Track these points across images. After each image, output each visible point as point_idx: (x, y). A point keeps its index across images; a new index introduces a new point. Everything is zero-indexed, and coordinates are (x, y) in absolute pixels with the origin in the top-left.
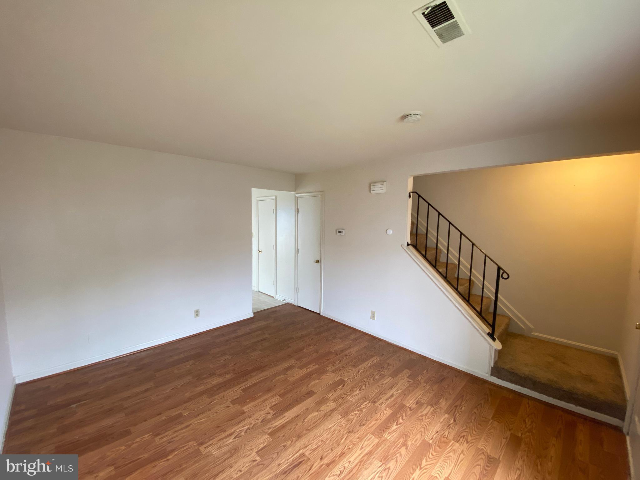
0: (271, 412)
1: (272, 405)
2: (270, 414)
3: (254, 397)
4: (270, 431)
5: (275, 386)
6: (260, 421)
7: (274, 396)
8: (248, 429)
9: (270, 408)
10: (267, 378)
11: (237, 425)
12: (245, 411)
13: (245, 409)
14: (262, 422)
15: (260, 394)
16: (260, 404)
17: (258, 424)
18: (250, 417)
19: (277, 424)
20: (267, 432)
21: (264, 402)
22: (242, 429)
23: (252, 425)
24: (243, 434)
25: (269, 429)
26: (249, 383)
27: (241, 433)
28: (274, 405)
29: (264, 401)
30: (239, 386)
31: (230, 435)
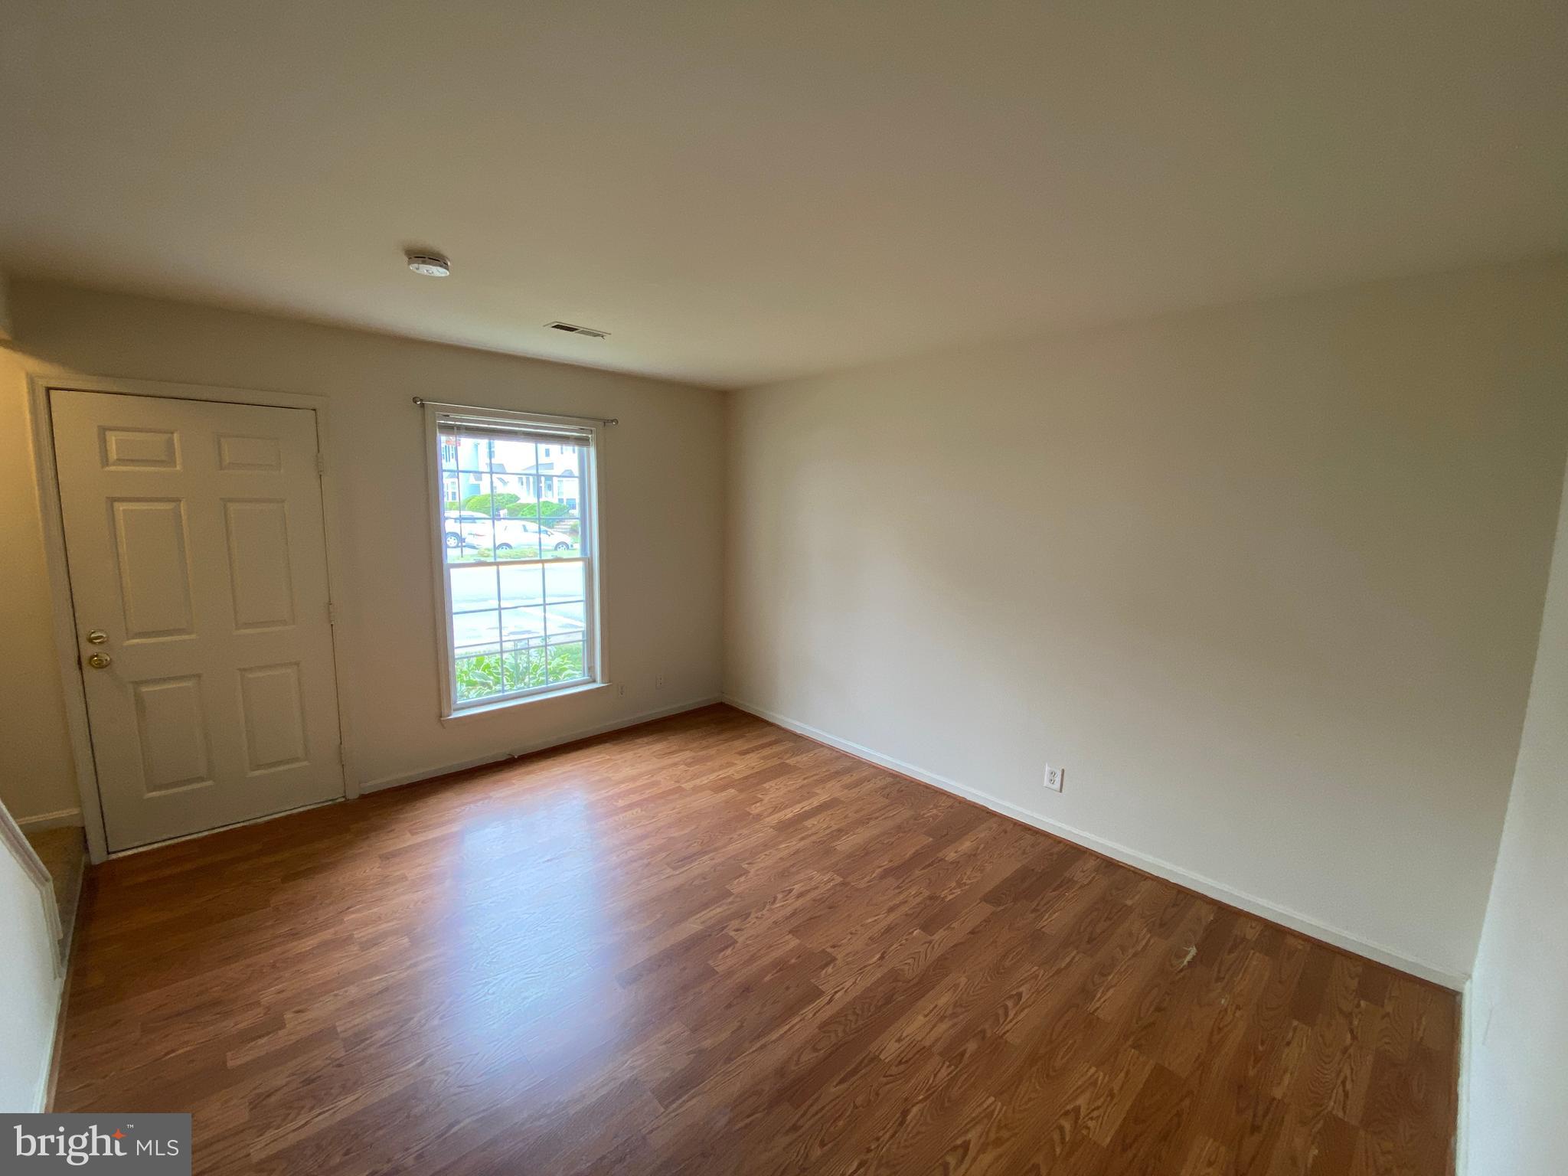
0: (732, 934)
1: (732, 947)
2: (734, 928)
3: (781, 970)
4: (730, 899)
5: (729, 1006)
6: (752, 916)
7: (730, 973)
8: (774, 902)
9: (735, 942)
10: (759, 1037)
11: (796, 910)
12: (790, 936)
13: (794, 942)
14: (750, 914)
15: (767, 979)
16: (762, 952)
17: (755, 909)
18: (775, 923)
19: (719, 910)
20: (737, 897)
21: (752, 956)
22: (783, 903)
23: (768, 907)
24: (780, 896)
25: (731, 903)
26: (811, 1017)
27: (783, 897)
28: (726, 947)
29: (753, 959)
30: (834, 1008)
31: (800, 895)
